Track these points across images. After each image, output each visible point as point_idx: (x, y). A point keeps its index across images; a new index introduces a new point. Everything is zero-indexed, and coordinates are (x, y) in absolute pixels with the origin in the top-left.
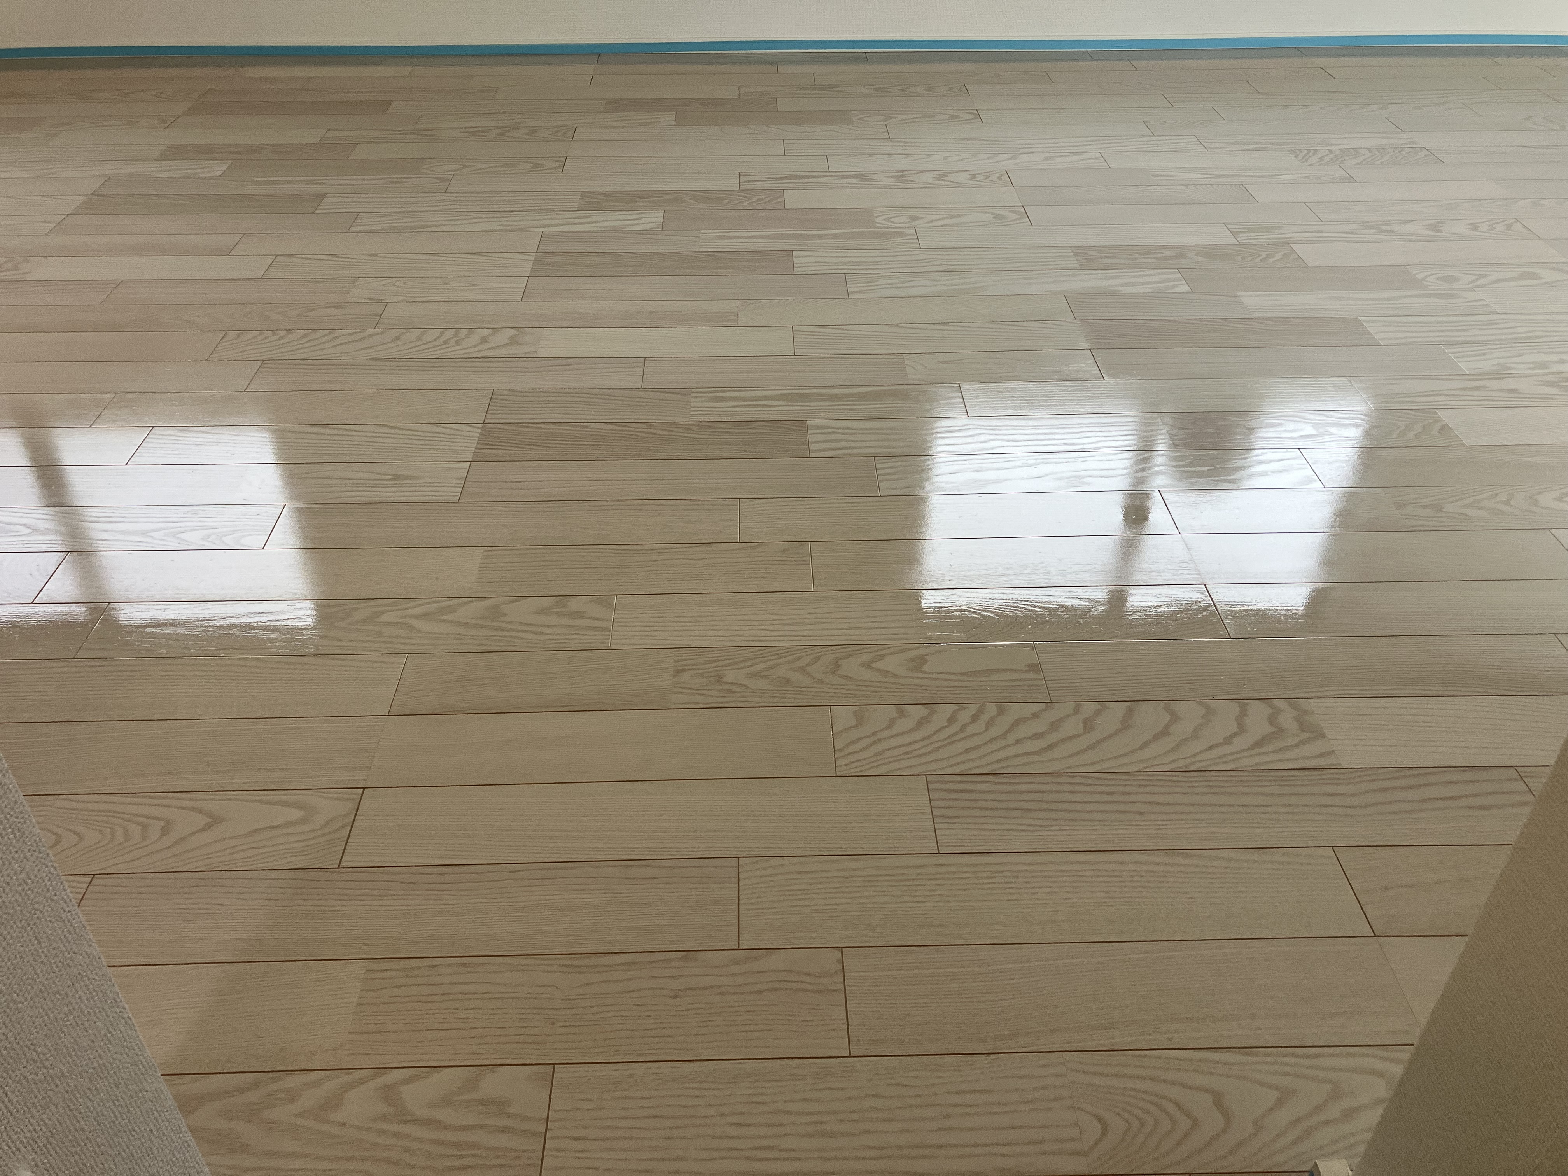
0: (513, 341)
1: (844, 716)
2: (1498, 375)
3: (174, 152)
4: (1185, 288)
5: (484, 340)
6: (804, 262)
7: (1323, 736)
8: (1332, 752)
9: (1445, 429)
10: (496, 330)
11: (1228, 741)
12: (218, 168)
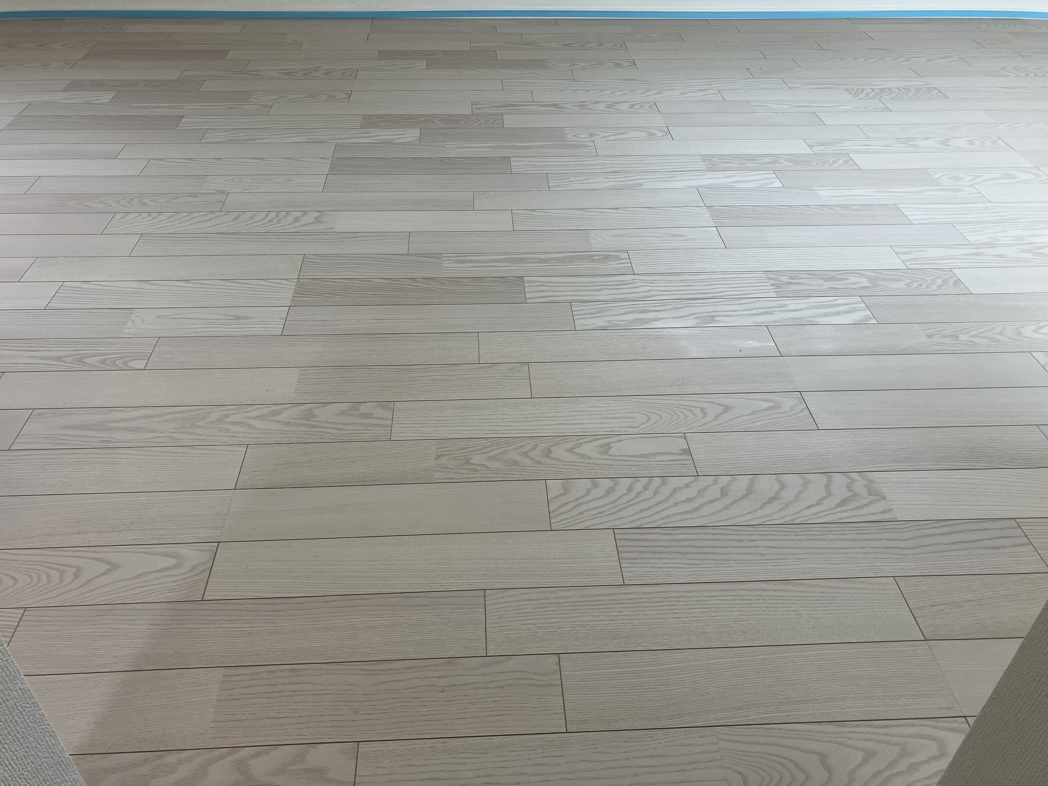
0: (317, 220)
1: (555, 487)
2: (992, 244)
3: (76, 86)
4: (778, 184)
5: (297, 219)
6: (517, 164)
7: (884, 498)
8: (890, 510)
9: (958, 282)
10: (305, 213)
11: (819, 502)
12: (106, 97)
